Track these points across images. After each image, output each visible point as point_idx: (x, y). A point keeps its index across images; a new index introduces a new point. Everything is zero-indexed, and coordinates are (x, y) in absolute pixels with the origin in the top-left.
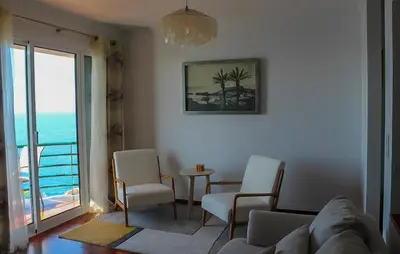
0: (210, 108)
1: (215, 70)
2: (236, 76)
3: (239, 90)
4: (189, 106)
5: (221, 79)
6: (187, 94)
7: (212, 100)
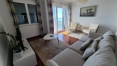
0: (84, 16)
1: (86, 9)
2: (90, 10)
3: (91, 12)
4: (81, 15)
5: (87, 10)
6: (80, 13)
7: (85, 14)
